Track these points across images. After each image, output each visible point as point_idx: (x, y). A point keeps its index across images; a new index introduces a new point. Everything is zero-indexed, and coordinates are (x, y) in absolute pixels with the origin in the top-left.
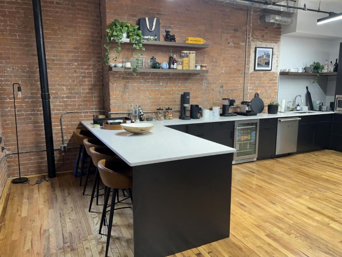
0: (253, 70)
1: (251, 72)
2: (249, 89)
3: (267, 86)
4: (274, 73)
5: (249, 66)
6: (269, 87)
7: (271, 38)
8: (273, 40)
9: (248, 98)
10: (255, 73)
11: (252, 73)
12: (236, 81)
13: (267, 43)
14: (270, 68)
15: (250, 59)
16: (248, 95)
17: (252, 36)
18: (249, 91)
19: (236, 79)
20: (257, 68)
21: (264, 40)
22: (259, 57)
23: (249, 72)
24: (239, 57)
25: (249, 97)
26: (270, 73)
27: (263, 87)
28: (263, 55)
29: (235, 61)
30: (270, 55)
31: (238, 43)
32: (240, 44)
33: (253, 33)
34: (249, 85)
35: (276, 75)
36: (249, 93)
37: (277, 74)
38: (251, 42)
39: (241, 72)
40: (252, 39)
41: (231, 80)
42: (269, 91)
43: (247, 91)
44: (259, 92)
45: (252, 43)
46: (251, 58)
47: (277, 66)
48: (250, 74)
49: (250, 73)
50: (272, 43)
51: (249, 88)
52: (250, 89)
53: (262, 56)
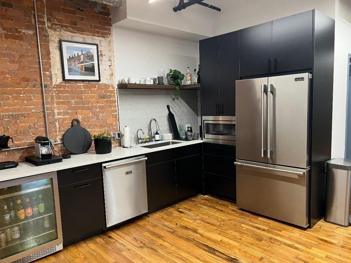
0: (60, 80)
1: (57, 83)
2: (56, 113)
3: (96, 107)
4: (107, 86)
5: (50, 72)
6: (100, 107)
7: (92, 28)
8: (98, 32)
9: (58, 130)
10: (67, 85)
11: (58, 86)
12: (23, 100)
13: (84, 36)
14: (96, 78)
15: (50, 60)
16: (57, 124)
17: (48, 20)
18: (57, 117)
19: (21, 95)
20: (67, 77)
21: (78, 31)
22: (70, 57)
23: (52, 83)
24: (21, 56)
25: (58, 126)
26: (99, 85)
27: (88, 108)
28: (78, 54)
29: (12, 62)
30: (93, 56)
31: (16, 30)
32: (19, 32)
33: (50, 14)
34: (55, 105)
35: (111, 89)
36: (59, 119)
37: (113, 88)
38: (49, 30)
39: (31, 84)
40: (50, 25)
41: (9, 98)
42: (101, 114)
43: (54, 116)
44: (80, 117)
45: (50, 32)
46: (51, 58)
47: (112, 74)
48: (55, 88)
49: (55, 85)
50: (95, 36)
51: (56, 111)
52: (59, 114)
53: (76, 56)
